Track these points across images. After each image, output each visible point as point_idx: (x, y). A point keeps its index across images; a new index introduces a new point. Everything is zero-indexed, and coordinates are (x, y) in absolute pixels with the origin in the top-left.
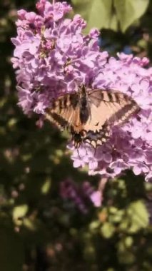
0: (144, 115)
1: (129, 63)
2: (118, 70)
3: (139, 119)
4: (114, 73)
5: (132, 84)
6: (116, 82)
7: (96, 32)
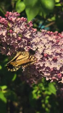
0: (50, 57)
1: (45, 34)
2: (41, 37)
3: (48, 59)
4: (39, 38)
5: (46, 44)
6: (40, 42)
7: (31, 22)
